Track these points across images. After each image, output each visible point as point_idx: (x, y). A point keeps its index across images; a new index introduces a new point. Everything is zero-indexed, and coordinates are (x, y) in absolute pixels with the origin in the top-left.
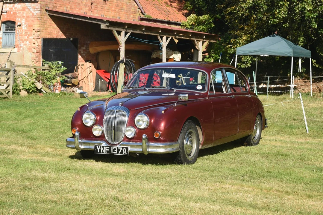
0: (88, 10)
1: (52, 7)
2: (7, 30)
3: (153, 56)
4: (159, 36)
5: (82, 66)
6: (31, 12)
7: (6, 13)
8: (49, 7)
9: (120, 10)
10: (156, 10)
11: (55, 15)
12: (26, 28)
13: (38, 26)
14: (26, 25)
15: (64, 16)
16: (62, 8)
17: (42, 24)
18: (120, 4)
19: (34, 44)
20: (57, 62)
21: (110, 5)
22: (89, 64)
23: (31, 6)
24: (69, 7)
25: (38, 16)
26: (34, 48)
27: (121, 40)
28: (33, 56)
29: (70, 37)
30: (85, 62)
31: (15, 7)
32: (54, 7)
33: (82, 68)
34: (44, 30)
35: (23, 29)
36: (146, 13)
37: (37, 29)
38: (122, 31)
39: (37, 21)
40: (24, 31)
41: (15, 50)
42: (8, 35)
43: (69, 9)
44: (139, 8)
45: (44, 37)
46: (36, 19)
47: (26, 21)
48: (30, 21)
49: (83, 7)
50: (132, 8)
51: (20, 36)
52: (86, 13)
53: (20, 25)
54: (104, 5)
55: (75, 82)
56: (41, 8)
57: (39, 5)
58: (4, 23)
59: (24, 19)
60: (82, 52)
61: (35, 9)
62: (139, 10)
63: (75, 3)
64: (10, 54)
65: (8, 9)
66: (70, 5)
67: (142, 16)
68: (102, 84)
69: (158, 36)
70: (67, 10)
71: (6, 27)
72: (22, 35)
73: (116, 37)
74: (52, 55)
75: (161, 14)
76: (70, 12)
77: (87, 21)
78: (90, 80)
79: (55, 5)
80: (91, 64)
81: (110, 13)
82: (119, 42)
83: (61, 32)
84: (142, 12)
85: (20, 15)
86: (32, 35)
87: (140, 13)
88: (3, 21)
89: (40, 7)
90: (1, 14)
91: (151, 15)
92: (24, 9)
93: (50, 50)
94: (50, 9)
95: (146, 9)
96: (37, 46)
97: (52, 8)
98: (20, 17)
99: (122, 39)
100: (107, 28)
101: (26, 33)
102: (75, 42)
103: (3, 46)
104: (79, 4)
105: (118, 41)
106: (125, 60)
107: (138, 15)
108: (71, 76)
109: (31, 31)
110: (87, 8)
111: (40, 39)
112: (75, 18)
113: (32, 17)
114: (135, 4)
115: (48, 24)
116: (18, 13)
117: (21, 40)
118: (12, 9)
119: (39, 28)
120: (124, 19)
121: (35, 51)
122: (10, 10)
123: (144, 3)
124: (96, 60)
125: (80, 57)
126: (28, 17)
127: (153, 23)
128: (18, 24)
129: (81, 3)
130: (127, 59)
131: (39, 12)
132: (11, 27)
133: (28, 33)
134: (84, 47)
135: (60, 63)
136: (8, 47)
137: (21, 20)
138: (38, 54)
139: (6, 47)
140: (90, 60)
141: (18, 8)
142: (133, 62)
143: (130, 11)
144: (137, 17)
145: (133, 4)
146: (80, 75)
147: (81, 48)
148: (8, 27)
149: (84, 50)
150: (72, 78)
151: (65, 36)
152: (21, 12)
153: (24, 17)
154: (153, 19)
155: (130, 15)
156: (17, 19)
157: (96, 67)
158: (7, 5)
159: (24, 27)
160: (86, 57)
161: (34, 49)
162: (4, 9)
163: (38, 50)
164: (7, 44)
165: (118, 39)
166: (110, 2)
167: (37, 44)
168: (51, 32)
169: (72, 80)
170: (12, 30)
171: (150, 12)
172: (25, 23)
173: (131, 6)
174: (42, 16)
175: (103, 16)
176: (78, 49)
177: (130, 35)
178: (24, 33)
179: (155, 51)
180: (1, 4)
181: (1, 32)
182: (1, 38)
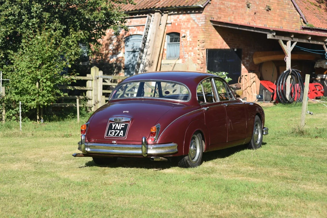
0: (251, 20)
1: (217, 17)
2: (171, 41)
3: (316, 66)
4: (325, 45)
5: (246, 76)
6: (196, 23)
7: (170, 25)
8: (213, 18)
9: (282, 20)
10: (317, 19)
11: (220, 26)
12: (191, 40)
13: (203, 36)
14: (191, 37)
15: (229, 27)
16: (226, 18)
17: (207, 34)
18: (283, 14)
19: (199, 55)
20: (221, 73)
21: (273, 14)
22: (253, 75)
23: (196, 17)
24: (233, 17)
25: (203, 27)
26: (199, 59)
27: (288, 50)
28: (197, 67)
29: (234, 48)
30: (249, 72)
31: (180, 18)
32: (219, 18)
33: (246, 79)
34: (208, 41)
35: (188, 40)
36: (308, 23)
37: (201, 39)
38: (288, 41)
39: (202, 32)
40: (188, 42)
41: (180, 61)
42: (172, 46)
43: (233, 20)
44: (301, 17)
45: (208, 48)
46: (201, 30)
47: (191, 32)
48: (195, 32)
49: (246, 17)
50: (295, 17)
51: (184, 47)
52: (249, 23)
53: (184, 37)
54: (267, 15)
55: (239, 93)
56: (206, 19)
57: (204, 16)
58: (168, 34)
59: (189, 31)
60: (245, 63)
61: (199, 20)
62: (302, 19)
63: (239, 14)
64: (175, 65)
65: (172, 21)
66: (234, 15)
67: (304, 25)
68: (266, 95)
69: (323, 45)
70: (231, 21)
71: (170, 39)
72: (186, 47)
73: (283, 47)
74: (217, 66)
75: (323, 23)
76: (234, 22)
77: (252, 31)
78: (254, 90)
79: (219, 15)
80: (254, 75)
81: (273, 23)
82: (285, 52)
83: (225, 43)
84: (304, 22)
85: (184, 27)
86: (196, 46)
87: (303, 23)
88: (168, 32)
89: (204, 18)
90: (166, 26)
91: (313, 24)
92: (188, 21)
93: (214, 61)
94: (215, 20)
95: (308, 18)
96: (202, 57)
97: (217, 19)
98: (185, 28)
99: (288, 48)
100: (273, 38)
101: (190, 44)
102: (239, 52)
103: (167, 58)
104: (243, 14)
105: (284, 50)
106: (291, 71)
107: (300, 25)
108: (235, 87)
109: (196, 42)
110: (251, 18)
111: (204, 50)
112: (240, 29)
113: (197, 28)
114: (298, 13)
115: (213, 35)
116: (182, 24)
117: (186, 51)
118: (176, 20)
119: (204, 39)
120: (286, 29)
121: (200, 62)
122: (174, 22)
123: (305, 12)
124: (259, 70)
125: (243, 67)
126: (193, 28)
127: (315, 32)
128: (183, 35)
129: (245, 13)
130: (294, 70)
131: (204, 23)
132: (175, 39)
133: (192, 44)
134: (247, 57)
135: (224, 73)
136: (172, 59)
137: (186, 31)
138: (203, 65)
139: (170, 59)
140: (253, 70)
141: (182, 19)
142: (299, 72)
143: (292, 20)
144: (299, 26)
145: (295, 13)
146: (244, 85)
147: (244, 59)
148: (173, 39)
149: (247, 61)
150: (236, 89)
151: (229, 46)
152: (186, 24)
153: (188, 28)
154: (315, 28)
155: (292, 24)
156: (182, 30)
157: (260, 77)
158: (172, 16)
159: (189, 38)
160: (249, 67)
161: (198, 61)
162: (169, 20)
163: (203, 61)
164: (172, 56)
165: (284, 49)
166: (273, 12)
167: (201, 55)
168: (216, 43)
169: (237, 91)
170: (176, 41)
171: (311, 21)
172: (190, 34)
173: (293, 15)
174: (207, 27)
175: (265, 26)
176: (241, 60)
177: (296, 45)
178: (188, 44)
179: (318, 60)
180: (165, 15)
181: (166, 43)
182: (165, 50)
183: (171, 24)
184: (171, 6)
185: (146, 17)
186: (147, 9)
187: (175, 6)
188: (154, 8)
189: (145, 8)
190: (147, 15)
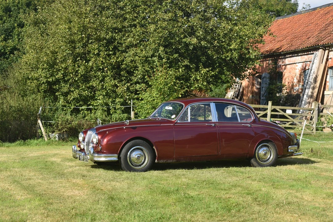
7: (330, 60)
58: (330, 68)
65: (332, 56)
103: (329, 89)
158: (332, 52)
162: (330, 56)
180: (327, 51)
181: (328, 76)
182: (328, 82)
183: (331, 58)
184: (328, 43)
185: (313, 54)
186: (314, 46)
187: (331, 43)
188: (318, 45)
189: (313, 46)
190: (314, 52)
